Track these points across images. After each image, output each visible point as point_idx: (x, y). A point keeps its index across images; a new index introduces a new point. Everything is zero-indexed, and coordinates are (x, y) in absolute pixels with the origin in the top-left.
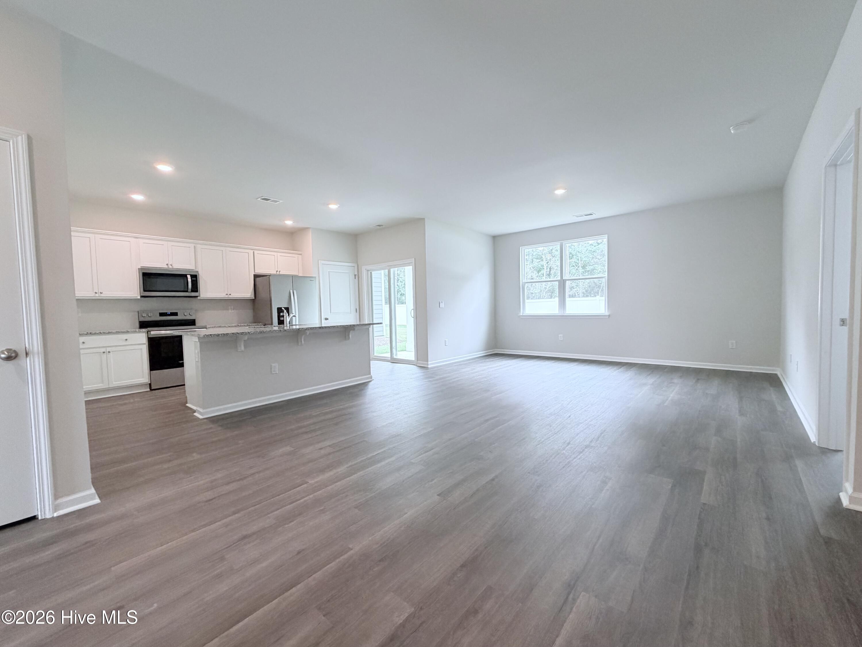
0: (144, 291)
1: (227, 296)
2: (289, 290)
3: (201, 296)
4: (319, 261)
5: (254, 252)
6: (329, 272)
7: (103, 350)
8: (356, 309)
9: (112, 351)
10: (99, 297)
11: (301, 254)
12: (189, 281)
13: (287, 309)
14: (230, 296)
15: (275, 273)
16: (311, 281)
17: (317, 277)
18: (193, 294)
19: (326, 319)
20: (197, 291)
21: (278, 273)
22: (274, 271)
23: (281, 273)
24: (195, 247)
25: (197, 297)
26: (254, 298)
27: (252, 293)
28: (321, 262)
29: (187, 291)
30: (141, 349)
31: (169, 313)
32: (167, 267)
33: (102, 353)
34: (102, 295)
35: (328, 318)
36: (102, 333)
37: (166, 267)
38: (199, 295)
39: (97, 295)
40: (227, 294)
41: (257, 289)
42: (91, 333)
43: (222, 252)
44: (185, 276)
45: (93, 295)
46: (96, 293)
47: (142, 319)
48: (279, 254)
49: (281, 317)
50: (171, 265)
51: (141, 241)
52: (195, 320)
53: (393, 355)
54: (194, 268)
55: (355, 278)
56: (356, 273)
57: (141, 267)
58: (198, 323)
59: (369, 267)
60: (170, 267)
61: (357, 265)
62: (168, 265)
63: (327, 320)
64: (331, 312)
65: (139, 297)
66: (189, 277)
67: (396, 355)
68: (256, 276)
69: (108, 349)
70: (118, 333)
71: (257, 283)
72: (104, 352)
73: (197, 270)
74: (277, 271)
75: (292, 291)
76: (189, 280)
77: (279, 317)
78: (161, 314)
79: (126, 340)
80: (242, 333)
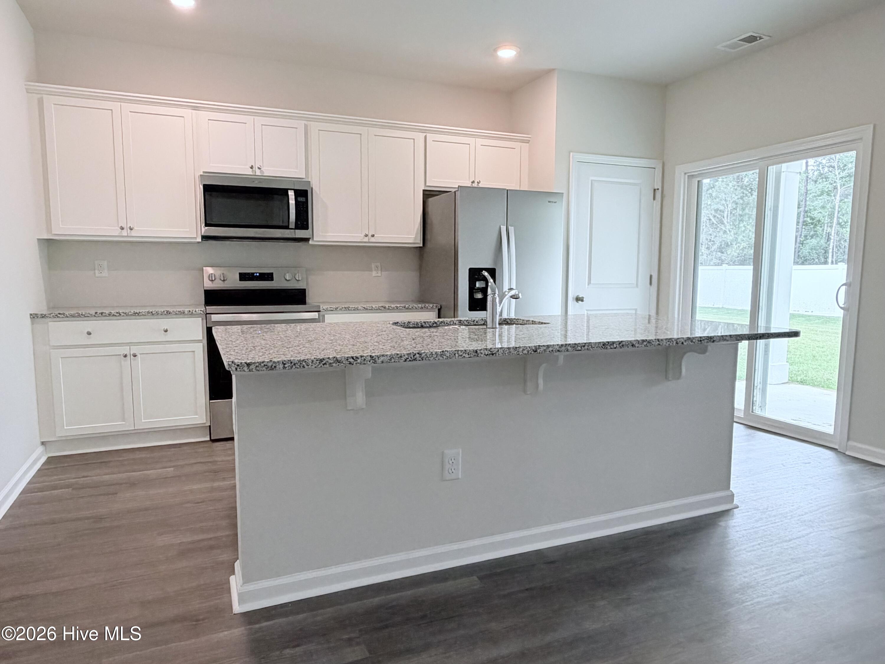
0: (207, 225)
1: (366, 240)
2: (498, 227)
3: (315, 239)
4: (571, 154)
5: (426, 137)
6: (592, 181)
7: (125, 350)
8: (651, 277)
9: (140, 354)
10: (127, 236)
11: (528, 142)
12: (292, 204)
13: (492, 272)
14: (373, 239)
15: (469, 185)
16: (550, 203)
17: (564, 194)
18: (300, 234)
19: (579, 299)
20: (307, 228)
21: (475, 185)
22: (468, 182)
23: (481, 185)
24: (306, 126)
25: (307, 240)
26: (421, 245)
27: (417, 234)
28: (575, 157)
29: (287, 227)
30: (194, 352)
31: (258, 274)
32: (251, 174)
33: (122, 357)
34: (133, 233)
35: (583, 297)
36: (123, 314)
37: (249, 172)
38: (311, 237)
39: (124, 233)
40: (366, 236)
41: (428, 221)
42: (102, 313)
43: (361, 137)
44: (284, 192)
45: (117, 232)
46: (122, 228)
47: (208, 285)
48: (480, 141)
49: (476, 292)
50: (259, 168)
51: (204, 115)
52: (304, 290)
53: (754, 408)
54: (304, 177)
55: (654, 198)
56: (658, 186)
57: (204, 172)
58: (310, 298)
59: (693, 168)
60: (258, 173)
61: (661, 165)
62: (254, 169)
63: (580, 302)
64: (589, 283)
65: (199, 239)
66: (291, 194)
67: (763, 407)
68: (428, 195)
69: (134, 350)
70: (152, 314)
71: (430, 209)
72: (125, 356)
73: (309, 180)
74: (473, 182)
75: (505, 227)
76: (292, 202)
77: (472, 290)
78: (244, 277)
79: (166, 331)
80: (352, 360)
